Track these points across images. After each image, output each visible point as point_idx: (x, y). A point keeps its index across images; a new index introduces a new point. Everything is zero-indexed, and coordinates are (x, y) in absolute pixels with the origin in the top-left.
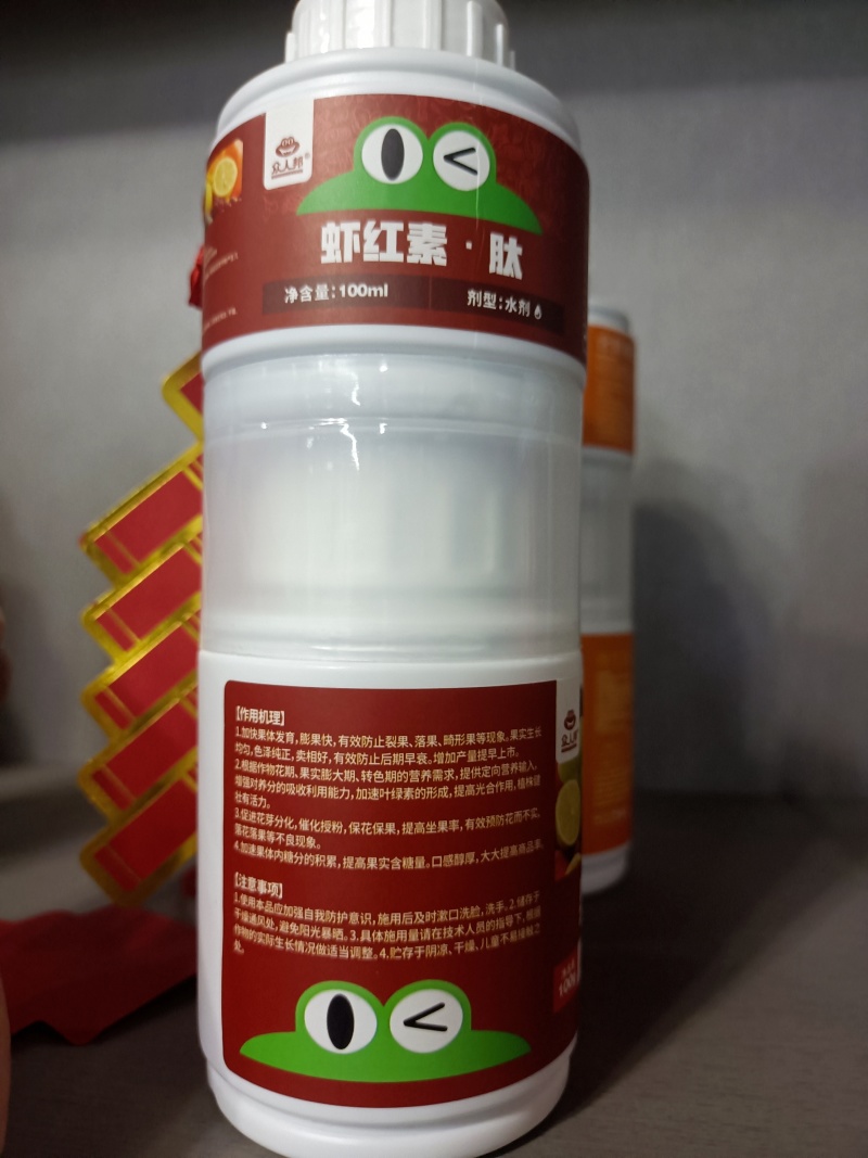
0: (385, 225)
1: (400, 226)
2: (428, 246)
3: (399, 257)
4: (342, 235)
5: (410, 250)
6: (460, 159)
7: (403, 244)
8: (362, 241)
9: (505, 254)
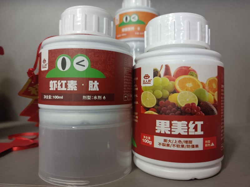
0: (62, 81)
1: (65, 82)
2: (72, 86)
3: (65, 89)
5: (68, 87)
6: (80, 63)
7: (66, 86)
8: (57, 85)
9: (93, 85)
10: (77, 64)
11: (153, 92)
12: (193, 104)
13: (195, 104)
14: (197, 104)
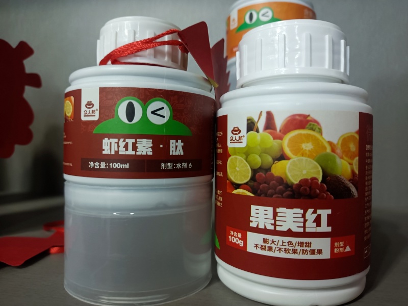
0: (127, 140)
1: (133, 141)
2: (145, 148)
3: (133, 153)
4: (111, 143)
5: (138, 150)
6: (157, 112)
7: (135, 148)
8: (119, 147)
9: (176, 147)
10: (153, 112)
11: (247, 157)
12: (314, 179)
13: (317, 179)
14: (320, 180)
